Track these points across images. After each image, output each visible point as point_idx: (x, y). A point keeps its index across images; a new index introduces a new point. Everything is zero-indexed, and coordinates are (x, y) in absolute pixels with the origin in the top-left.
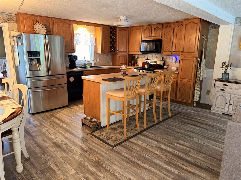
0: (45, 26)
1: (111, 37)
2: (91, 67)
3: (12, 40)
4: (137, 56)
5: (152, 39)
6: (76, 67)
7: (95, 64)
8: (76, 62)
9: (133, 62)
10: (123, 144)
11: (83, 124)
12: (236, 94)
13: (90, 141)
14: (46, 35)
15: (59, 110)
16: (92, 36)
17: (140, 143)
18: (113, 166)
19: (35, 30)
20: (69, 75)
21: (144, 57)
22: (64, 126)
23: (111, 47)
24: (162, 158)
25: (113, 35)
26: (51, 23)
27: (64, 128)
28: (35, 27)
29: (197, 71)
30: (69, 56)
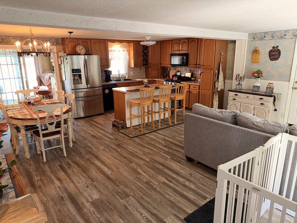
0: (84, 46)
1: (143, 51)
2: (125, 80)
3: (59, 60)
4: (169, 68)
5: (180, 53)
6: (111, 80)
7: (129, 77)
8: (111, 76)
9: (165, 74)
10: (139, 137)
11: (113, 125)
12: (244, 102)
13: (116, 135)
14: (86, 56)
15: (96, 116)
16: (125, 51)
17: (152, 136)
19: (77, 51)
20: (104, 88)
21: (175, 69)
22: (100, 126)
23: (144, 61)
24: (162, 144)
25: (145, 50)
26: (89, 43)
28: (77, 49)
30: (105, 71)
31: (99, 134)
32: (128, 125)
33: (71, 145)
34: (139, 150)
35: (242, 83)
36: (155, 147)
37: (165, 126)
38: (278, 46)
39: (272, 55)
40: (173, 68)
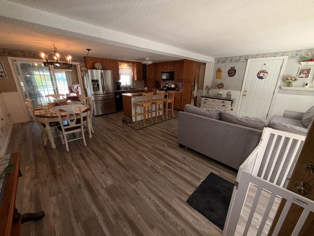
0: (101, 64)
1: (143, 70)
2: (130, 89)
3: (82, 73)
4: (160, 82)
5: (168, 71)
6: (121, 89)
7: (133, 87)
8: (121, 85)
9: (158, 86)
10: (142, 129)
11: (123, 121)
12: (212, 104)
13: (125, 128)
14: (102, 70)
15: (111, 114)
16: (131, 69)
17: (151, 129)
18: (135, 137)
19: (95, 67)
20: (116, 94)
21: (165, 83)
22: (113, 121)
23: (143, 76)
24: (160, 134)
25: (144, 69)
26: (105, 62)
27: (113, 122)
28: (95, 65)
29: (192, 92)
30: (116, 82)
31: (113, 127)
32: (134, 120)
33: (91, 136)
34: (143, 140)
35: (210, 92)
36: (155, 137)
37: (160, 121)
38: (234, 67)
39: (230, 73)
40: (163, 82)
